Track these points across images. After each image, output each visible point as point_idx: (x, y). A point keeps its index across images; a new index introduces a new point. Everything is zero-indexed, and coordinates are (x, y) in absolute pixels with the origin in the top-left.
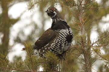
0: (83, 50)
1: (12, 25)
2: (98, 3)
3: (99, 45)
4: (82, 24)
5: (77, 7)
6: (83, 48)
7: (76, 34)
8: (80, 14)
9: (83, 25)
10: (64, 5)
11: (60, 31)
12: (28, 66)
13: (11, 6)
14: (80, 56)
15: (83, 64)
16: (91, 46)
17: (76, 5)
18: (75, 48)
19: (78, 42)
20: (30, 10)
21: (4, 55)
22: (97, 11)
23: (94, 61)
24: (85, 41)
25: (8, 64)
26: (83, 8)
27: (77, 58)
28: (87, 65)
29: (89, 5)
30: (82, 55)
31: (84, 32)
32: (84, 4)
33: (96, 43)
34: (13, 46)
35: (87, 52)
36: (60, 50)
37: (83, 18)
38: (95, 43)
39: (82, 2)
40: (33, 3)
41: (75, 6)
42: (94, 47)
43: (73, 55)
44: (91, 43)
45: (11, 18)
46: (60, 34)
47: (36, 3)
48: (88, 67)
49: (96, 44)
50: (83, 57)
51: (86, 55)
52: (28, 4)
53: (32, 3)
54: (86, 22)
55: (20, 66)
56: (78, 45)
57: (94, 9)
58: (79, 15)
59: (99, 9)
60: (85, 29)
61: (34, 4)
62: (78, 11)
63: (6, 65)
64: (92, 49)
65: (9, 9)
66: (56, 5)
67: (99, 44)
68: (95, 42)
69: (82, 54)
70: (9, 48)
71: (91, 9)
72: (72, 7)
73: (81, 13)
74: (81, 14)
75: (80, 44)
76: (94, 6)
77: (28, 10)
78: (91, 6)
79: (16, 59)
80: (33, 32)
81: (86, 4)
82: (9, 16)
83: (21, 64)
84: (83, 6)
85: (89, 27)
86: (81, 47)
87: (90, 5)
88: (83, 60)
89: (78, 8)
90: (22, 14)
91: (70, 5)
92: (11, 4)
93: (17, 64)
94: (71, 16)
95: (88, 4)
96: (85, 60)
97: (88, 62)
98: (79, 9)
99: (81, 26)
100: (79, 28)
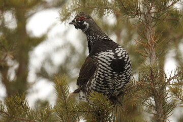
0: (153, 90)
1: (32, 47)
2: (178, 9)
3: (180, 81)
4: (150, 45)
5: (142, 17)
6: (153, 86)
7: (141, 63)
8: (148, 30)
9: (152, 48)
10: (120, 14)
11: (98, 57)
12: (61, 116)
13: (32, 15)
14: (147, 101)
15: (153, 114)
16: (166, 83)
17: (141, 13)
18: (140, 87)
19: (144, 76)
20: (64, 22)
21: (21, 98)
22: (176, 24)
23: (172, 109)
24: (156, 75)
25: (26, 113)
26: (153, 18)
27: (143, 103)
28: (160, 115)
29: (162, 14)
30: (151, 98)
31: (154, 59)
32: (155, 12)
33: (176, 78)
34: (34, 83)
35: (159, 93)
36: (107, 89)
37: (153, 35)
38: (173, 78)
39: (151, 9)
40: (70, 9)
41: (140, 15)
42: (172, 84)
43: (135, 99)
44: (166, 77)
45: (31, 36)
46: (100, 62)
47: (74, 10)
48: (162, 119)
49: (175, 80)
50: (153, 102)
51: (158, 98)
52: (61, 12)
53: (68, 10)
54: (157, 42)
55: (48, 117)
56: (145, 81)
57: (172, 20)
58: (146, 31)
59: (180, 21)
60: (156, 54)
61: (71, 12)
62: (145, 24)
63: (24, 115)
64: (167, 89)
65: (27, 20)
66: (108, 13)
67: (181, 79)
68: (173, 76)
69: (150, 96)
70: (28, 86)
71: (167, 20)
72: (134, 17)
73: (150, 27)
74: (150, 29)
75: (148, 79)
76: (172, 15)
77: (60, 22)
78: (167, 14)
79: (39, 105)
80: (68, 60)
81: (158, 12)
82: (27, 33)
83: (49, 114)
84: (153, 15)
85: (163, 51)
86: (150, 85)
87: (165, 14)
88: (153, 106)
89: (145, 18)
90: (49, 30)
91: (132, 13)
92: (31, 11)
93: (42, 114)
94: (132, 32)
95: (162, 12)
96: (156, 107)
97: (162, 111)
98: (146, 20)
99: (149, 49)
100: (146, 53)
